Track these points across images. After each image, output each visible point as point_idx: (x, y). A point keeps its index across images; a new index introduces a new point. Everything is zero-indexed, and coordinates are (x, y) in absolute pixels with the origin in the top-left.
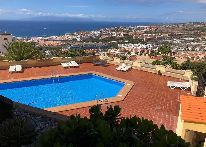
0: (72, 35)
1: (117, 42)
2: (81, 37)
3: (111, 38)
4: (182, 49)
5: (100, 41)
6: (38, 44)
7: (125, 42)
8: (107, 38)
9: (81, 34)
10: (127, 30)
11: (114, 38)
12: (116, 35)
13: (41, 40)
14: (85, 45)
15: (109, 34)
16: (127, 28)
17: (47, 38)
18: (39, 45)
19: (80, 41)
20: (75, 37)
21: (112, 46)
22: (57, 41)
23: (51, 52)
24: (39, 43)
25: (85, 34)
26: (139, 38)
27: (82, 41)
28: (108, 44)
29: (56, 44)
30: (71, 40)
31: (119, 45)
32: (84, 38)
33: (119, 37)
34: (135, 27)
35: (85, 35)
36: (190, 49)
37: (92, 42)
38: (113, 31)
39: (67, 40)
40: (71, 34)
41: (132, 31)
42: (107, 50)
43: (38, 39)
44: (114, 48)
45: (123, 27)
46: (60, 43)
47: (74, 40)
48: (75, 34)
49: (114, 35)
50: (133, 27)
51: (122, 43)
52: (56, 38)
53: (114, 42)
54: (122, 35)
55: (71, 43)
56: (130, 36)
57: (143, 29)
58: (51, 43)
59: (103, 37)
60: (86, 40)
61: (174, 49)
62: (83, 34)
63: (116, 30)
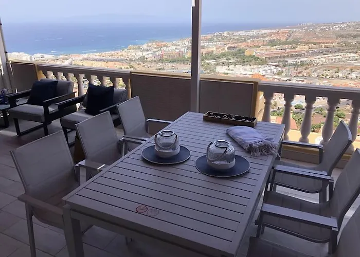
0: (140, 49)
1: (216, 61)
2: (154, 53)
3: (206, 54)
4: (327, 75)
5: (186, 60)
7: (230, 61)
10: (236, 38)
11: (211, 55)
12: (214, 49)
13: (87, 59)
16: (237, 34)
17: (97, 56)
19: (152, 61)
20: (144, 54)
25: (161, 47)
26: (254, 54)
27: (155, 61)
29: (110, 66)
30: (137, 60)
31: (218, 68)
32: (159, 55)
33: (220, 51)
34: (251, 33)
35: (162, 49)
36: (340, 75)
37: (173, 62)
38: (211, 40)
39: (131, 60)
40: (137, 48)
41: (245, 40)
43: (81, 58)
45: (228, 33)
46: (118, 64)
48: (145, 47)
49: (212, 49)
50: (247, 33)
51: (223, 64)
52: (112, 55)
53: (211, 61)
54: (226, 49)
56: (241, 50)
57: (263, 36)
60: (162, 59)
61: (313, 76)
62: (157, 48)
63: (217, 39)
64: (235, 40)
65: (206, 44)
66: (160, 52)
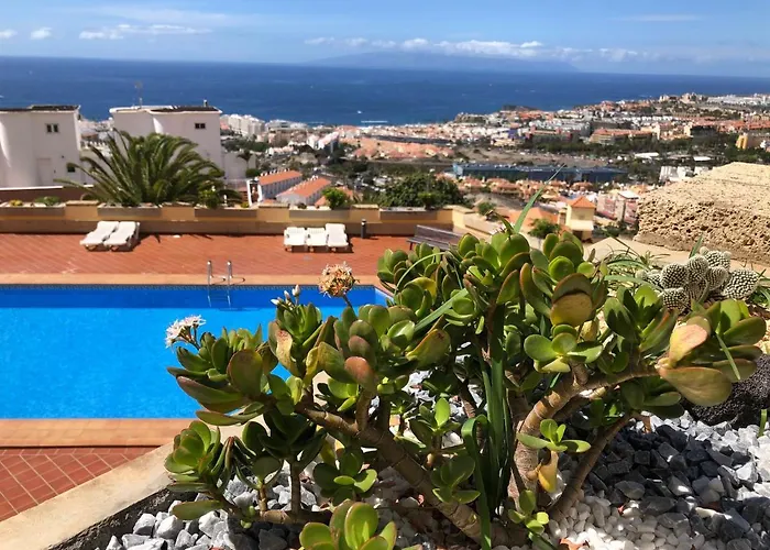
0: (481, 122)
1: (660, 156)
2: (512, 132)
3: (634, 138)
5: (587, 150)
6: (354, 148)
7: (696, 159)
8: (618, 139)
9: (516, 121)
10: (712, 109)
11: (647, 142)
12: (657, 130)
13: (369, 136)
14: (525, 164)
15: (628, 125)
16: (716, 102)
17: (390, 131)
18: (358, 153)
19: (507, 147)
20: (490, 131)
21: (636, 172)
22: (422, 142)
23: (393, 180)
24: (359, 146)
25: (530, 120)
26: (763, 145)
27: (512, 147)
28: (618, 163)
29: (415, 154)
30: (473, 143)
31: (665, 171)
32: (524, 135)
33: (670, 136)
34: (753, 100)
35: (531, 124)
37: (554, 151)
38: (649, 112)
39: (459, 143)
40: (476, 120)
41: (737, 116)
42: (611, 187)
43: (358, 133)
44: (641, 181)
45: (694, 98)
46: (431, 151)
47: (485, 142)
48: (492, 118)
49: (650, 130)
50: (742, 101)
51: (678, 163)
52: (421, 132)
53: (648, 155)
54: (687, 131)
55: (470, 154)
56: (725, 135)
58: (401, 148)
59: (599, 137)
60: (529, 143)
62: (520, 121)
63: (664, 109)
64: (711, 114)
65: (635, 120)
66: (525, 130)
